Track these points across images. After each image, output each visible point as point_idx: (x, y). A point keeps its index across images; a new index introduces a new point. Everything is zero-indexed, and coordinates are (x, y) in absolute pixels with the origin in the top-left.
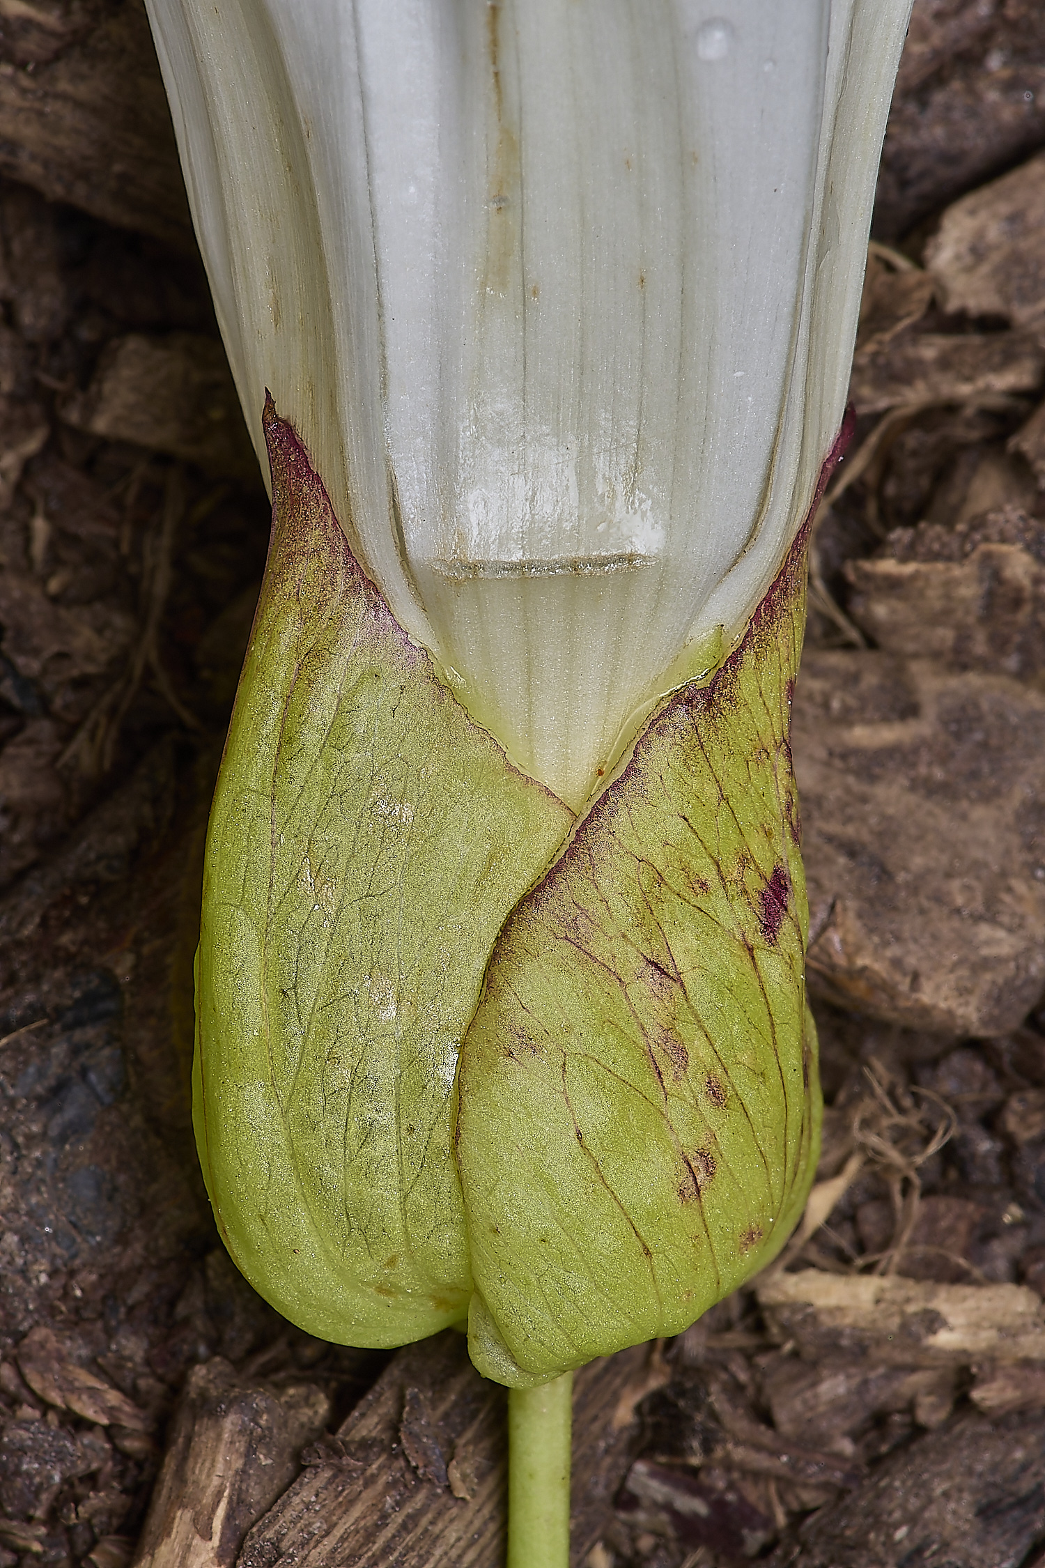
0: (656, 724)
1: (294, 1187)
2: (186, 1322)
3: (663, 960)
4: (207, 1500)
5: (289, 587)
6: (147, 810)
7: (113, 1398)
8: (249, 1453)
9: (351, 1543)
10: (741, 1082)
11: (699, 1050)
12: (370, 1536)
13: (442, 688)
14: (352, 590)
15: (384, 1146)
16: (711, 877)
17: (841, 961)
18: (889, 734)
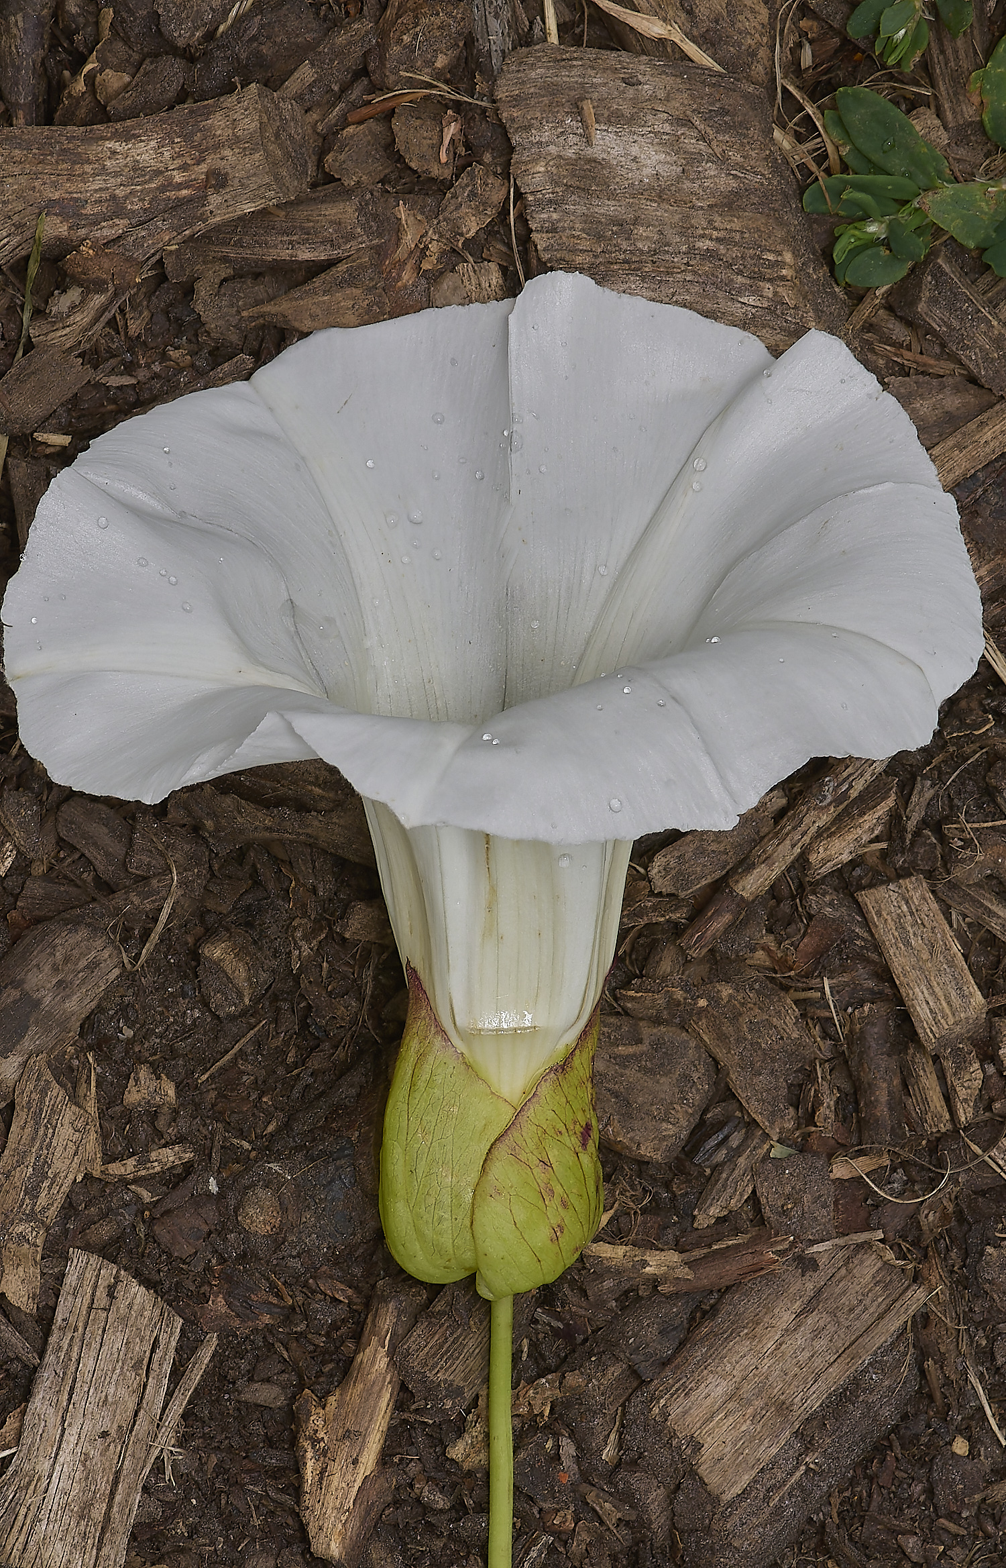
0: (544, 1078)
1: (415, 1236)
2: (377, 1263)
3: (546, 1160)
4: (383, 1333)
5: (415, 1030)
6: (363, 1079)
7: (350, 1292)
8: (399, 1316)
9: (433, 1351)
10: (573, 1199)
11: (558, 1189)
12: (441, 1347)
13: (468, 1066)
14: (437, 1033)
15: (446, 1225)
16: (563, 1130)
17: (612, 1137)
18: (631, 1050)
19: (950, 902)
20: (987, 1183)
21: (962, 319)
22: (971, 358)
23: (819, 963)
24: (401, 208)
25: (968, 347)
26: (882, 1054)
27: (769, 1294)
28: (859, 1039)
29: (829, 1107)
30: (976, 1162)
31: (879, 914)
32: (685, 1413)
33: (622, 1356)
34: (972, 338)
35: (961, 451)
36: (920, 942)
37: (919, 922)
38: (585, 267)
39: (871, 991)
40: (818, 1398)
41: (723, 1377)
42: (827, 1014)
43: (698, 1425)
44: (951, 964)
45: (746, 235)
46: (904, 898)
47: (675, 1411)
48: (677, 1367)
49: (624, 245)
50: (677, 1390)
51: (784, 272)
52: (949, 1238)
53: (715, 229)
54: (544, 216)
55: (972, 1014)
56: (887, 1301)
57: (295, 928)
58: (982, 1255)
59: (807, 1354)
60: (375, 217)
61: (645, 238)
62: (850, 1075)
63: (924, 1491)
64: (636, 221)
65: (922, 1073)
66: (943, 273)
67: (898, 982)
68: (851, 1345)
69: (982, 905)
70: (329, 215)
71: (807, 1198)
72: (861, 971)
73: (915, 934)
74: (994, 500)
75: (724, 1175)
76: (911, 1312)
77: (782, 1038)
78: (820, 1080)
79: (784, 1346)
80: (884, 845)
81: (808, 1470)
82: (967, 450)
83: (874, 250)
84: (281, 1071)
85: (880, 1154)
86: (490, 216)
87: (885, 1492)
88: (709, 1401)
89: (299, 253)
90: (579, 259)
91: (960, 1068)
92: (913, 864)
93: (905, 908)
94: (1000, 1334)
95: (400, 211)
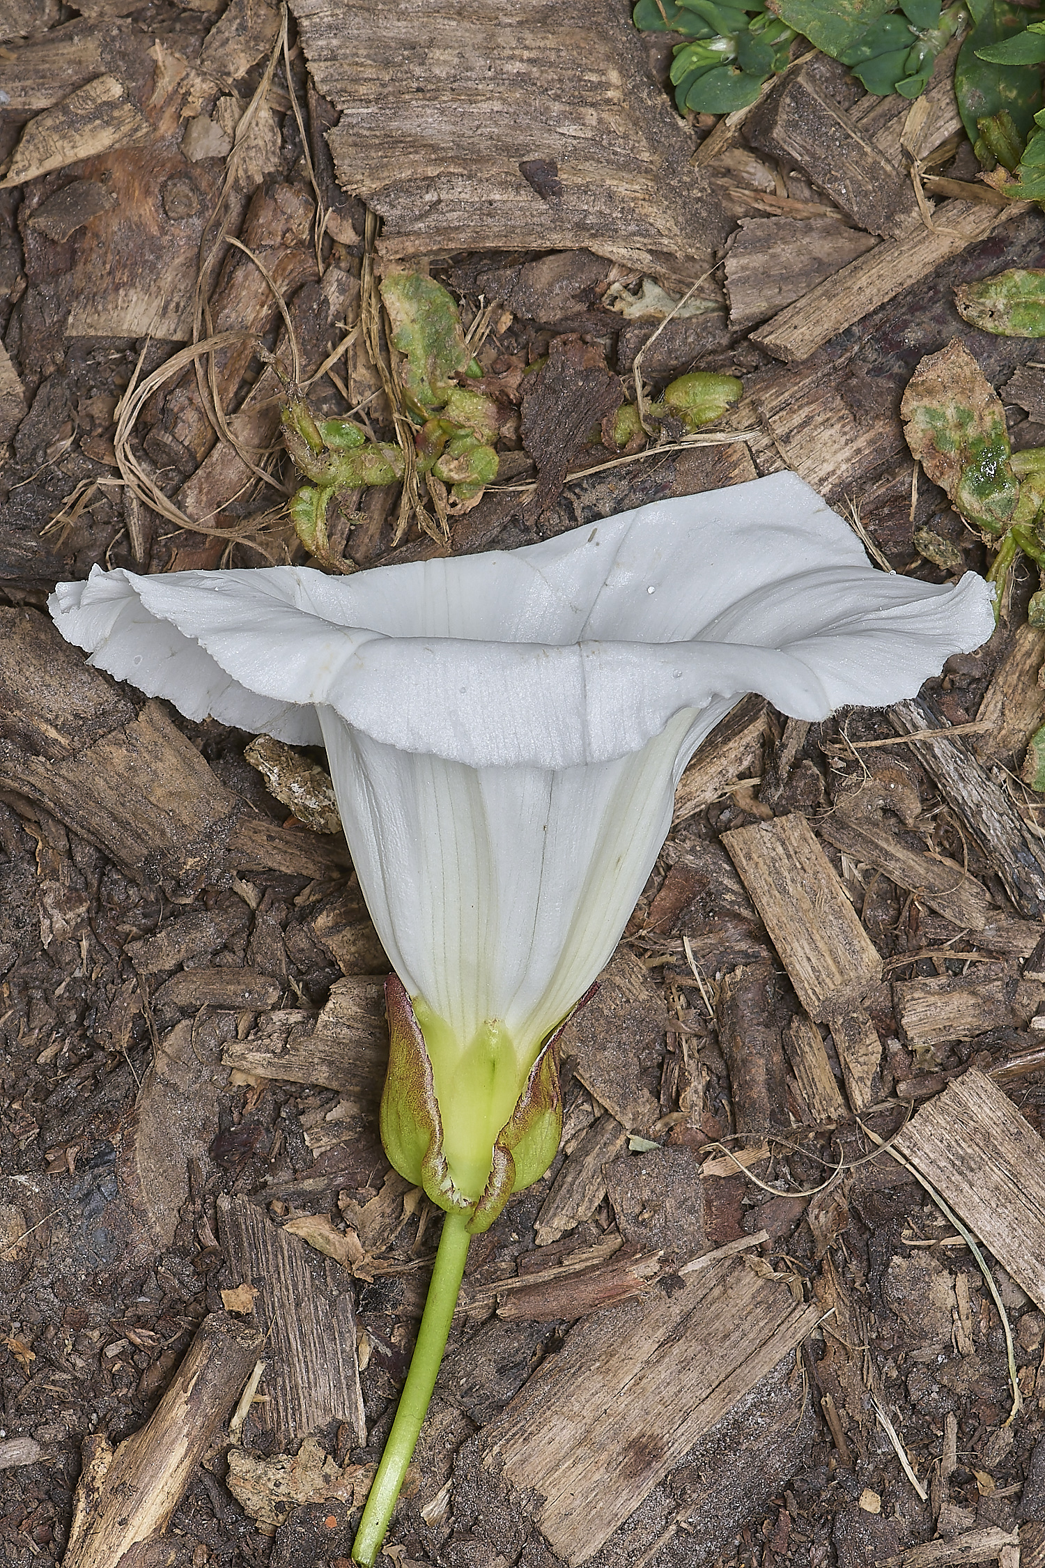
19: (838, 845)
20: (891, 1181)
21: (829, 146)
22: (840, 190)
23: (678, 919)
24: (157, 47)
25: (836, 179)
26: (758, 1024)
27: (626, 1322)
28: (729, 1008)
29: (696, 1092)
30: (875, 1154)
31: (749, 857)
32: (523, 1461)
33: (451, 1399)
34: (841, 168)
35: (830, 300)
36: (800, 889)
37: (799, 866)
38: (371, 97)
39: (745, 954)
40: (688, 1441)
41: (570, 1419)
42: (690, 982)
43: (540, 1475)
44: (839, 915)
45: (563, 54)
46: (779, 839)
47: (511, 1460)
48: (515, 1409)
49: (418, 71)
50: (514, 1435)
51: (610, 94)
52: (848, 1249)
53: (527, 48)
54: (322, 43)
55: (864, 972)
56: (770, 1326)
57: (45, 893)
58: (887, 1266)
59: (673, 1389)
60: (123, 55)
61: (442, 62)
62: (721, 1054)
63: (827, 1556)
64: (431, 43)
65: (807, 1049)
66: (803, 93)
67: (772, 937)
68: (727, 1377)
69: (877, 846)
70: (68, 54)
71: (669, 1204)
72: (732, 931)
73: (793, 881)
74: (872, 356)
75: (569, 1179)
76: (799, 1336)
77: (628, 1001)
78: (686, 1058)
79: (644, 1381)
80: (756, 781)
81: (680, 1530)
82: (839, 297)
83: (721, 69)
84: (34, 1074)
85: (758, 1145)
86: (262, 52)
87: (778, 1559)
88: (554, 1445)
89: (33, 100)
90: (363, 90)
91: (853, 1041)
92: (792, 799)
93: (780, 850)
94: (915, 1364)
95: (156, 52)
